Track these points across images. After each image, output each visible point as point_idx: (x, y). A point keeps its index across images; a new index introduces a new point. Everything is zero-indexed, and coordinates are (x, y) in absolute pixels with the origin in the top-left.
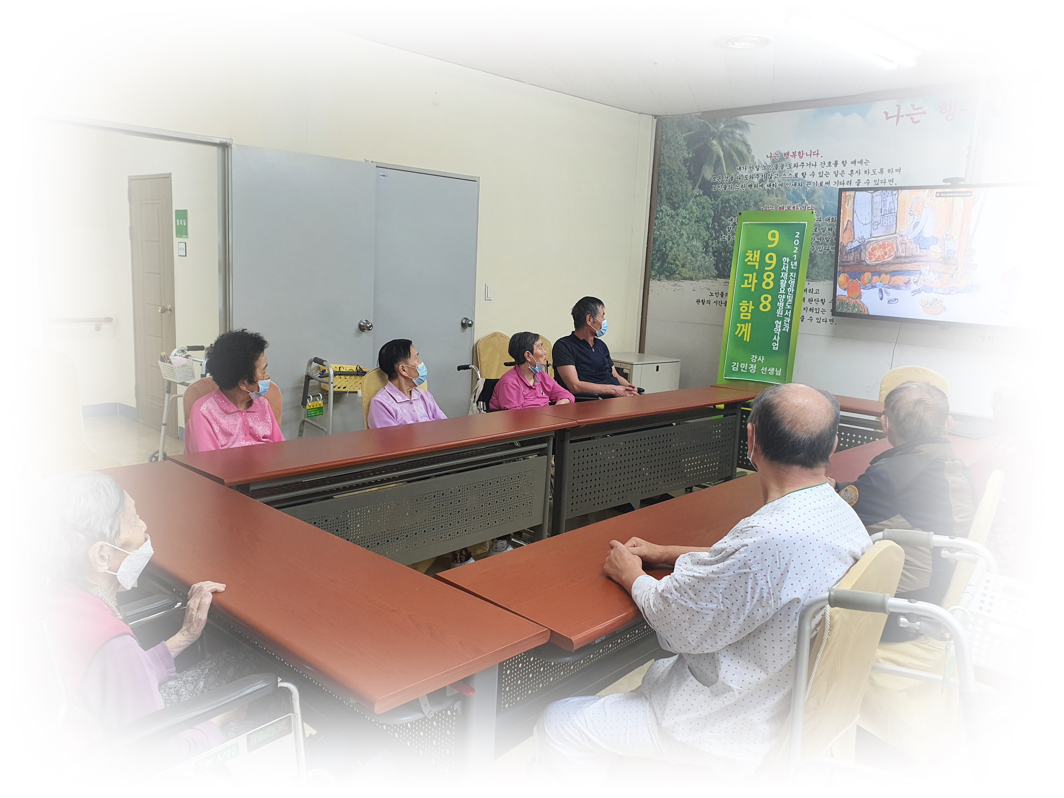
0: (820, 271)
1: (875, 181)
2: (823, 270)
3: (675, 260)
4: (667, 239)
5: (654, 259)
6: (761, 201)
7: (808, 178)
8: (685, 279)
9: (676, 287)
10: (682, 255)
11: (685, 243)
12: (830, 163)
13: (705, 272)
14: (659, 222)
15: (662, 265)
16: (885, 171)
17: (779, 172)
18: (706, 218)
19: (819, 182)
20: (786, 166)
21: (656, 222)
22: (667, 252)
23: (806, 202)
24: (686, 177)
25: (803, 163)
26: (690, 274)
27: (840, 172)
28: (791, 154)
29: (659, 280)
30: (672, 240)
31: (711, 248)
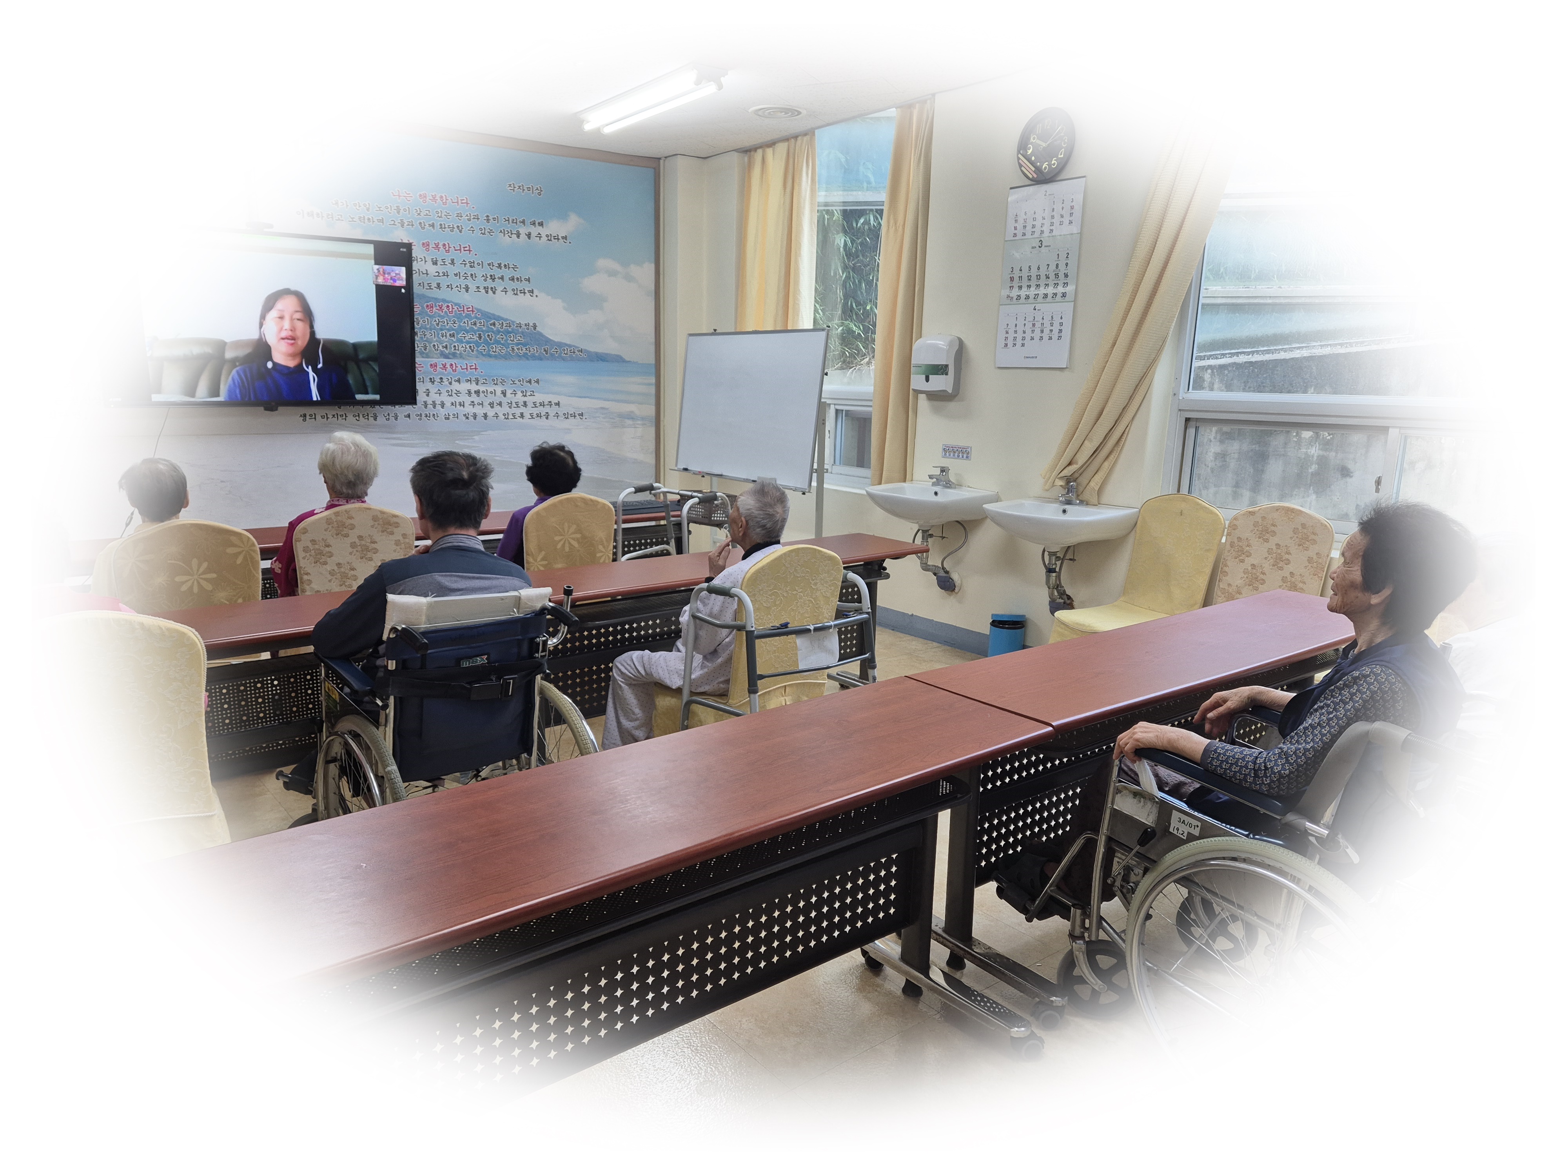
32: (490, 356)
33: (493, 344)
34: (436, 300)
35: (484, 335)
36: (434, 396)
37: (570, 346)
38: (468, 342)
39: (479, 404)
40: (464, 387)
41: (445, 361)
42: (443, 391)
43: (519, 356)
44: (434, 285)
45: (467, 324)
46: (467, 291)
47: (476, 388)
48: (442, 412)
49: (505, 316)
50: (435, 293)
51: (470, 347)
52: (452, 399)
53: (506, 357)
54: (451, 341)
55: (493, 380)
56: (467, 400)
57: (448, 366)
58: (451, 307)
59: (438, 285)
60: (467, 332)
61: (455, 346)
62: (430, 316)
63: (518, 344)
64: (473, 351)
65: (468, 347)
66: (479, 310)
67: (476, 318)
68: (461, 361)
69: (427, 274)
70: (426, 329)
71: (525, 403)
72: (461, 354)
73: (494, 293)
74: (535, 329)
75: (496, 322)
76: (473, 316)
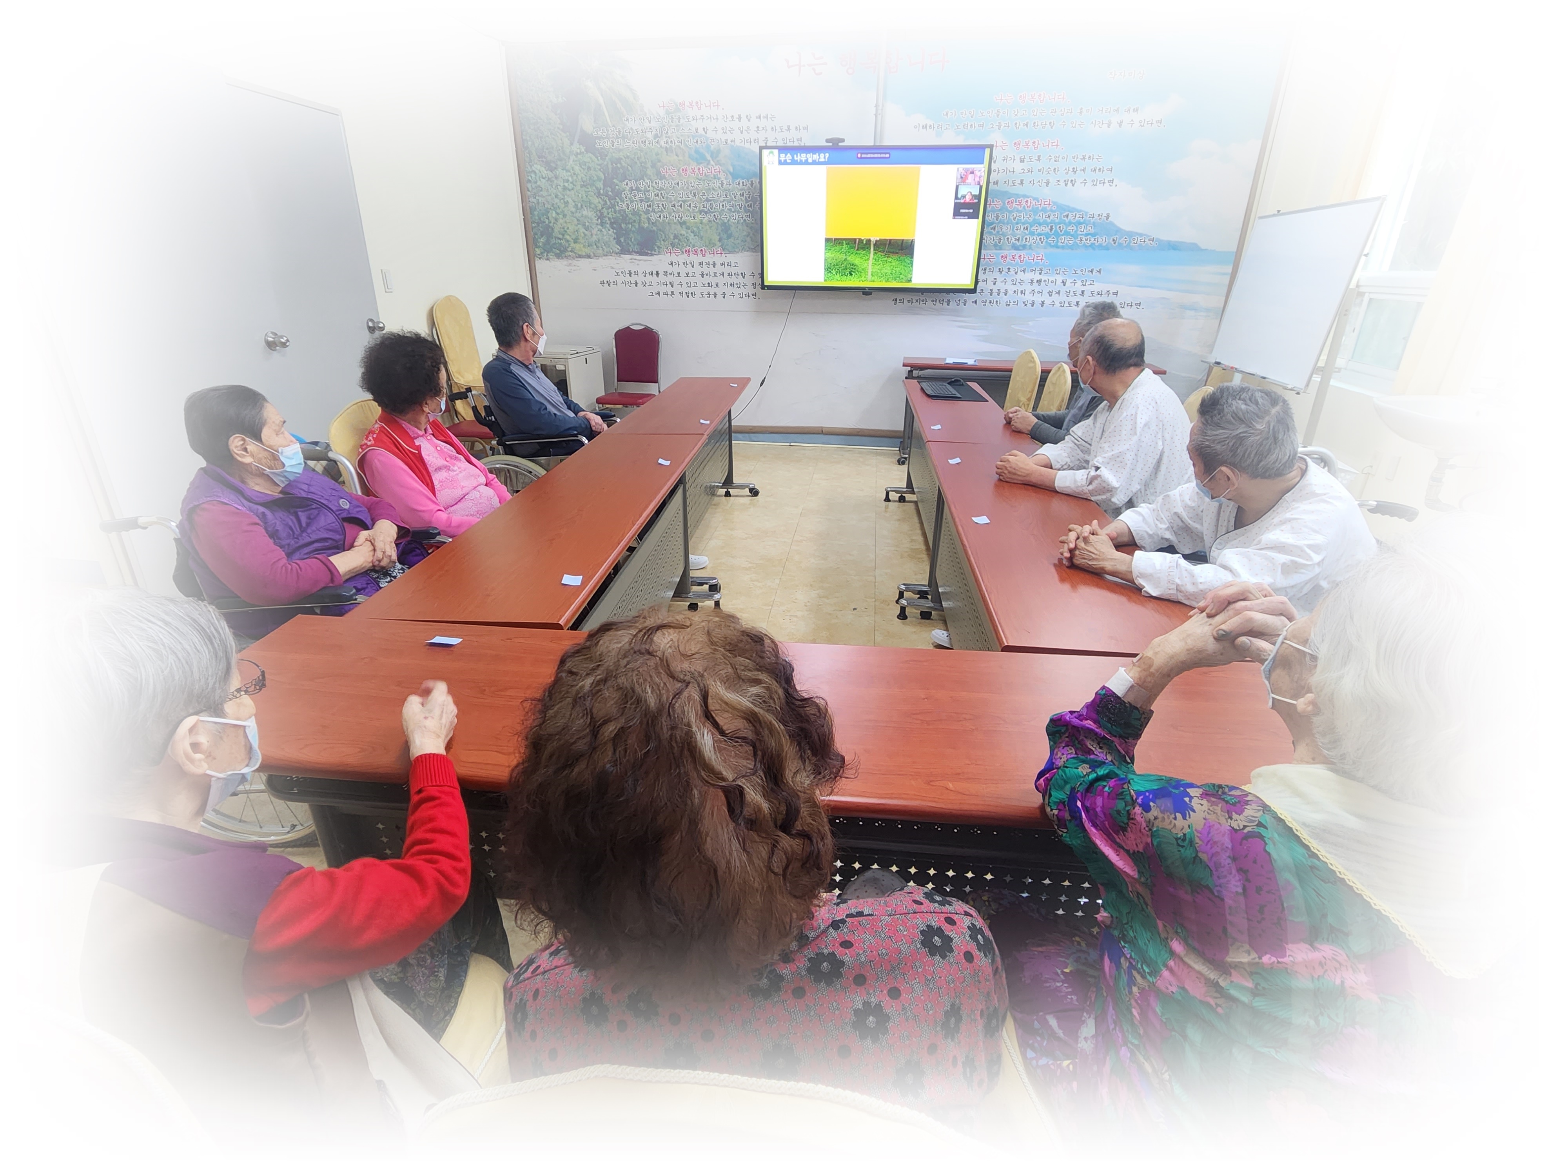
0: (737, 242)
1: (783, 140)
2: (739, 241)
3: (563, 235)
4: (547, 208)
5: (535, 234)
6: (659, 161)
7: (711, 134)
8: (580, 256)
9: (571, 268)
10: (572, 228)
11: (572, 213)
12: (732, 117)
13: (604, 247)
14: (533, 186)
15: (548, 242)
16: (793, 128)
17: (676, 126)
18: (594, 181)
19: (723, 140)
20: (684, 118)
21: (529, 186)
22: (551, 225)
23: (712, 162)
24: (558, 128)
25: (702, 116)
26: (588, 251)
27: (745, 128)
28: (687, 104)
29: (548, 259)
30: (555, 209)
31: (607, 219)
32: (1057, 247)
33: (1063, 235)
34: (1018, 196)
35: (1056, 227)
38: (1039, 234)
39: (1040, 292)
40: (1029, 276)
41: (1015, 252)
42: (1009, 280)
43: (1087, 246)
44: (1018, 182)
45: (1041, 217)
46: (1047, 186)
47: (1039, 277)
48: (1004, 299)
49: (1080, 208)
50: (1018, 190)
51: (1041, 239)
52: (1016, 287)
53: (1071, 248)
54: (1023, 235)
55: (1056, 270)
56: (1028, 288)
57: (1017, 257)
58: (1029, 202)
59: (1022, 181)
60: (1040, 224)
61: (1026, 239)
62: (1010, 212)
63: (1087, 235)
64: (1043, 243)
65: (1038, 239)
66: (1054, 203)
67: (1051, 210)
68: (1030, 251)
69: (1014, 172)
70: (1003, 223)
71: (1083, 292)
72: (1030, 245)
73: (1070, 187)
74: (1107, 220)
75: (1069, 214)
76: (1048, 209)
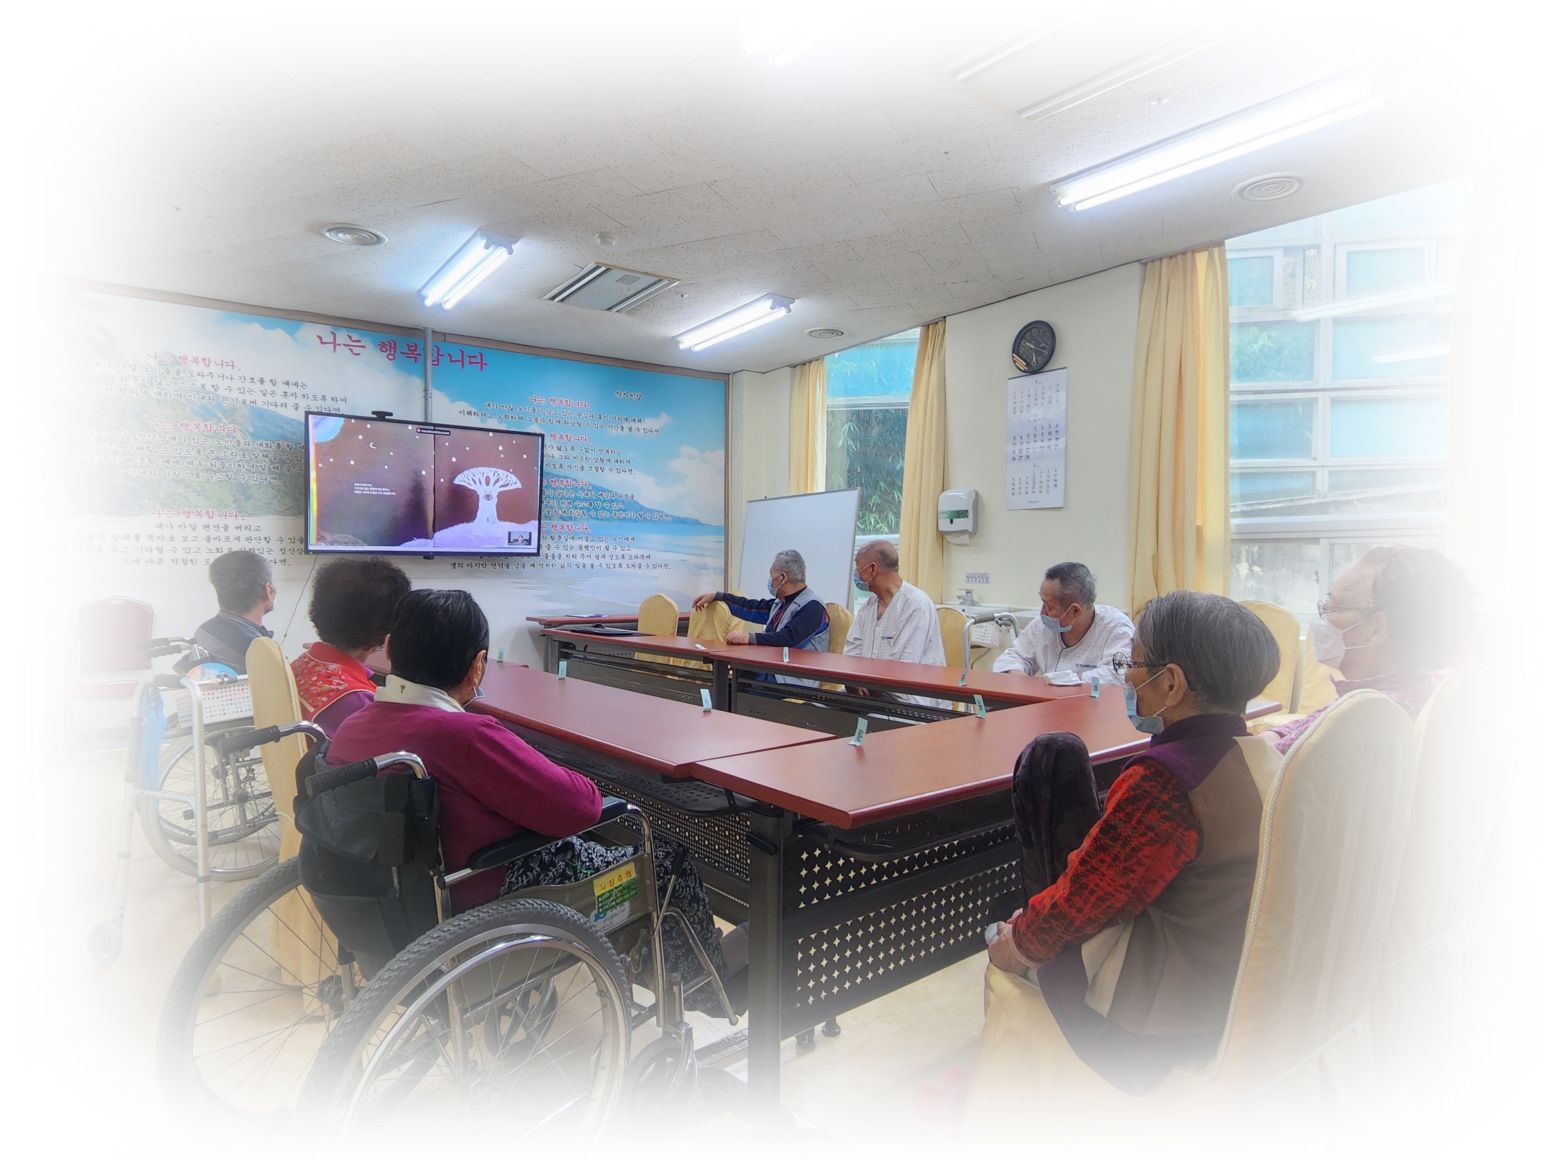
0: (259, 504)
1: (317, 407)
2: (262, 503)
6: (146, 412)
20: (185, 372)
25: (211, 373)
27: (269, 392)
32: (598, 519)
33: (600, 510)
34: (559, 476)
35: (594, 503)
36: (553, 550)
37: (659, 512)
38: (581, 509)
39: (588, 556)
40: (577, 543)
41: (563, 523)
42: (561, 546)
43: (620, 519)
44: (558, 465)
45: (581, 494)
46: (582, 470)
47: (587, 544)
48: (559, 562)
49: (610, 489)
50: (559, 472)
51: (583, 512)
52: (567, 552)
53: (609, 520)
54: (569, 508)
55: (600, 538)
56: (579, 553)
57: (565, 526)
58: (570, 482)
59: (561, 465)
60: (581, 500)
61: (571, 512)
62: (553, 489)
63: (619, 510)
64: (585, 515)
65: (581, 512)
66: (590, 484)
67: (588, 490)
68: (575, 522)
69: (553, 457)
70: (550, 498)
71: (622, 554)
72: (575, 517)
73: (603, 471)
74: (632, 499)
75: (603, 493)
76: (586, 488)
